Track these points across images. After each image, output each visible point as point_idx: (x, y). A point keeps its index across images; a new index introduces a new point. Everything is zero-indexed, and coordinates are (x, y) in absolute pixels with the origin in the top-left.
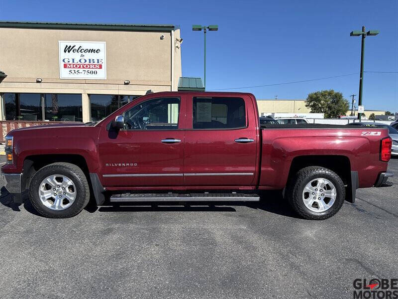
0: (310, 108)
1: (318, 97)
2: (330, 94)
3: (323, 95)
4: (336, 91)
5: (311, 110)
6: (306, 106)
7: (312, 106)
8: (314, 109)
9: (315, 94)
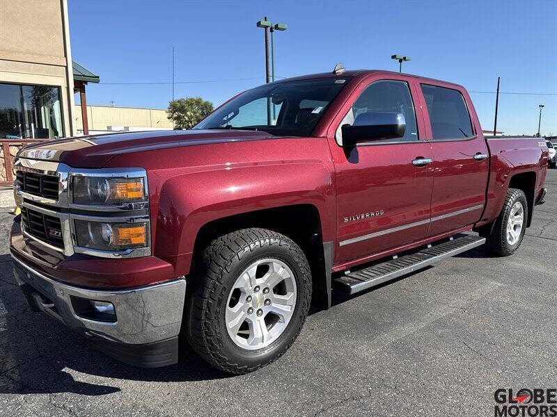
0: (175, 122)
1: (183, 107)
2: (198, 102)
3: (190, 103)
4: (204, 100)
5: (175, 125)
6: (169, 118)
7: (175, 119)
8: (180, 123)
9: (179, 101)
